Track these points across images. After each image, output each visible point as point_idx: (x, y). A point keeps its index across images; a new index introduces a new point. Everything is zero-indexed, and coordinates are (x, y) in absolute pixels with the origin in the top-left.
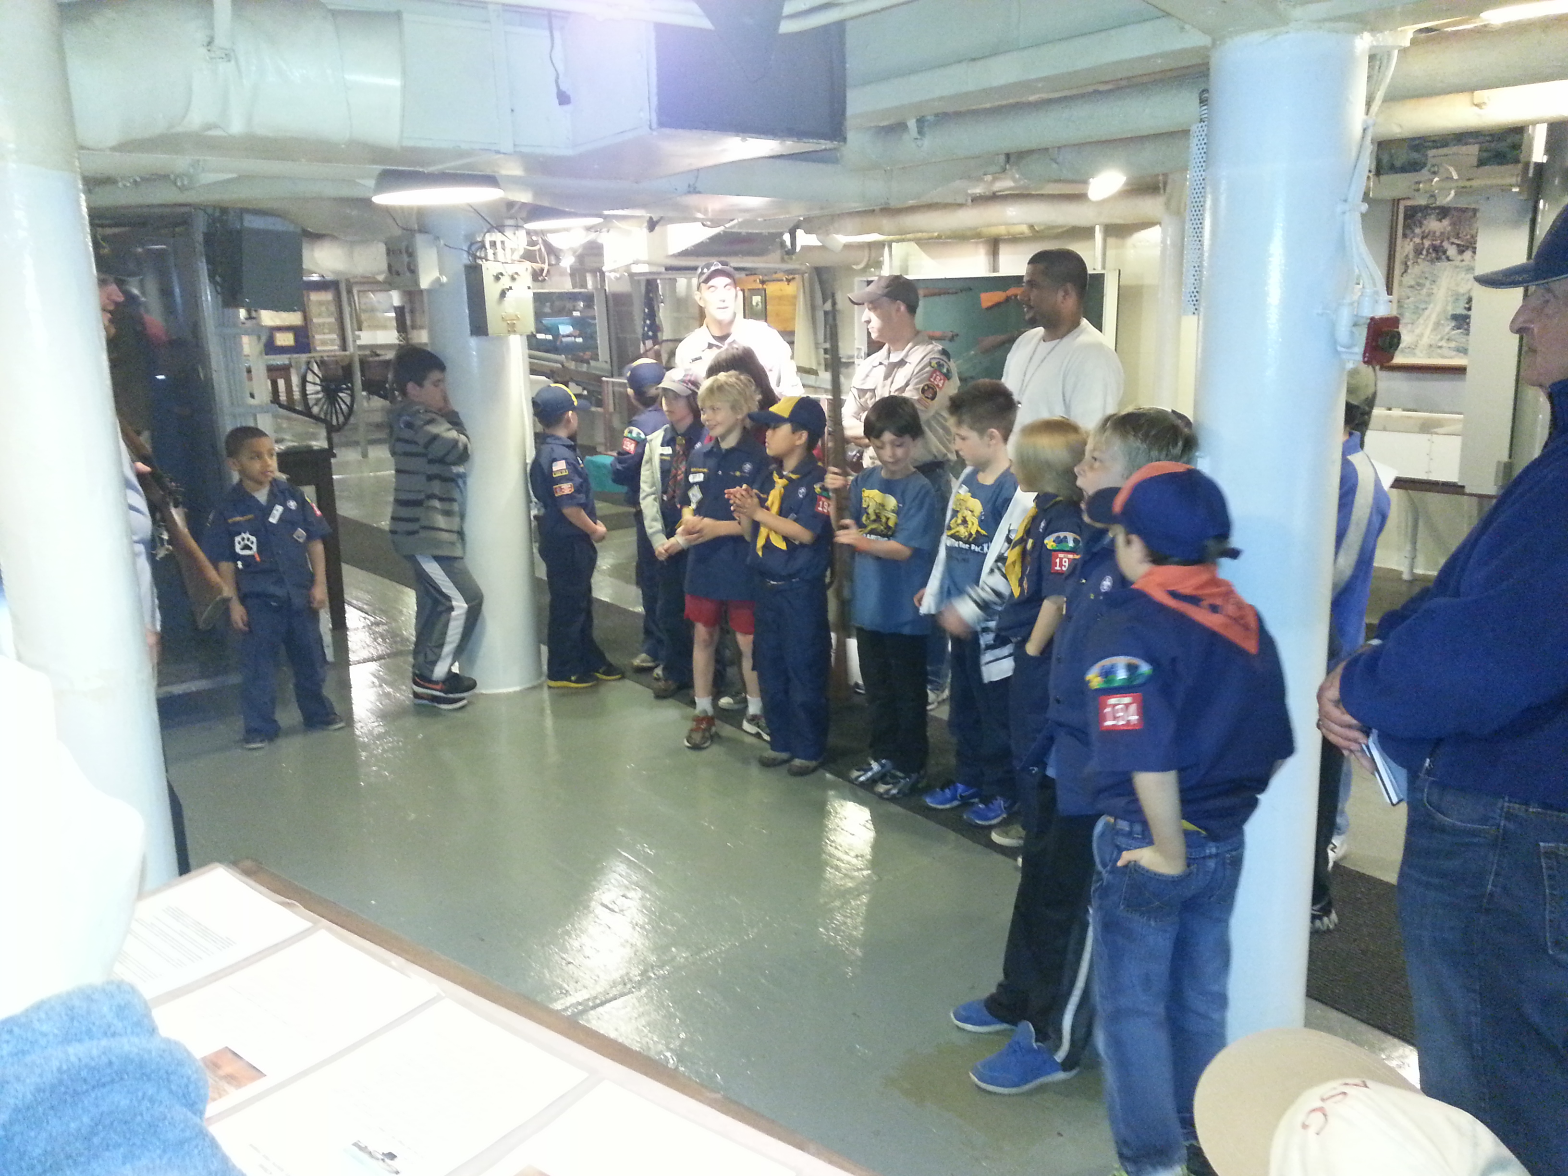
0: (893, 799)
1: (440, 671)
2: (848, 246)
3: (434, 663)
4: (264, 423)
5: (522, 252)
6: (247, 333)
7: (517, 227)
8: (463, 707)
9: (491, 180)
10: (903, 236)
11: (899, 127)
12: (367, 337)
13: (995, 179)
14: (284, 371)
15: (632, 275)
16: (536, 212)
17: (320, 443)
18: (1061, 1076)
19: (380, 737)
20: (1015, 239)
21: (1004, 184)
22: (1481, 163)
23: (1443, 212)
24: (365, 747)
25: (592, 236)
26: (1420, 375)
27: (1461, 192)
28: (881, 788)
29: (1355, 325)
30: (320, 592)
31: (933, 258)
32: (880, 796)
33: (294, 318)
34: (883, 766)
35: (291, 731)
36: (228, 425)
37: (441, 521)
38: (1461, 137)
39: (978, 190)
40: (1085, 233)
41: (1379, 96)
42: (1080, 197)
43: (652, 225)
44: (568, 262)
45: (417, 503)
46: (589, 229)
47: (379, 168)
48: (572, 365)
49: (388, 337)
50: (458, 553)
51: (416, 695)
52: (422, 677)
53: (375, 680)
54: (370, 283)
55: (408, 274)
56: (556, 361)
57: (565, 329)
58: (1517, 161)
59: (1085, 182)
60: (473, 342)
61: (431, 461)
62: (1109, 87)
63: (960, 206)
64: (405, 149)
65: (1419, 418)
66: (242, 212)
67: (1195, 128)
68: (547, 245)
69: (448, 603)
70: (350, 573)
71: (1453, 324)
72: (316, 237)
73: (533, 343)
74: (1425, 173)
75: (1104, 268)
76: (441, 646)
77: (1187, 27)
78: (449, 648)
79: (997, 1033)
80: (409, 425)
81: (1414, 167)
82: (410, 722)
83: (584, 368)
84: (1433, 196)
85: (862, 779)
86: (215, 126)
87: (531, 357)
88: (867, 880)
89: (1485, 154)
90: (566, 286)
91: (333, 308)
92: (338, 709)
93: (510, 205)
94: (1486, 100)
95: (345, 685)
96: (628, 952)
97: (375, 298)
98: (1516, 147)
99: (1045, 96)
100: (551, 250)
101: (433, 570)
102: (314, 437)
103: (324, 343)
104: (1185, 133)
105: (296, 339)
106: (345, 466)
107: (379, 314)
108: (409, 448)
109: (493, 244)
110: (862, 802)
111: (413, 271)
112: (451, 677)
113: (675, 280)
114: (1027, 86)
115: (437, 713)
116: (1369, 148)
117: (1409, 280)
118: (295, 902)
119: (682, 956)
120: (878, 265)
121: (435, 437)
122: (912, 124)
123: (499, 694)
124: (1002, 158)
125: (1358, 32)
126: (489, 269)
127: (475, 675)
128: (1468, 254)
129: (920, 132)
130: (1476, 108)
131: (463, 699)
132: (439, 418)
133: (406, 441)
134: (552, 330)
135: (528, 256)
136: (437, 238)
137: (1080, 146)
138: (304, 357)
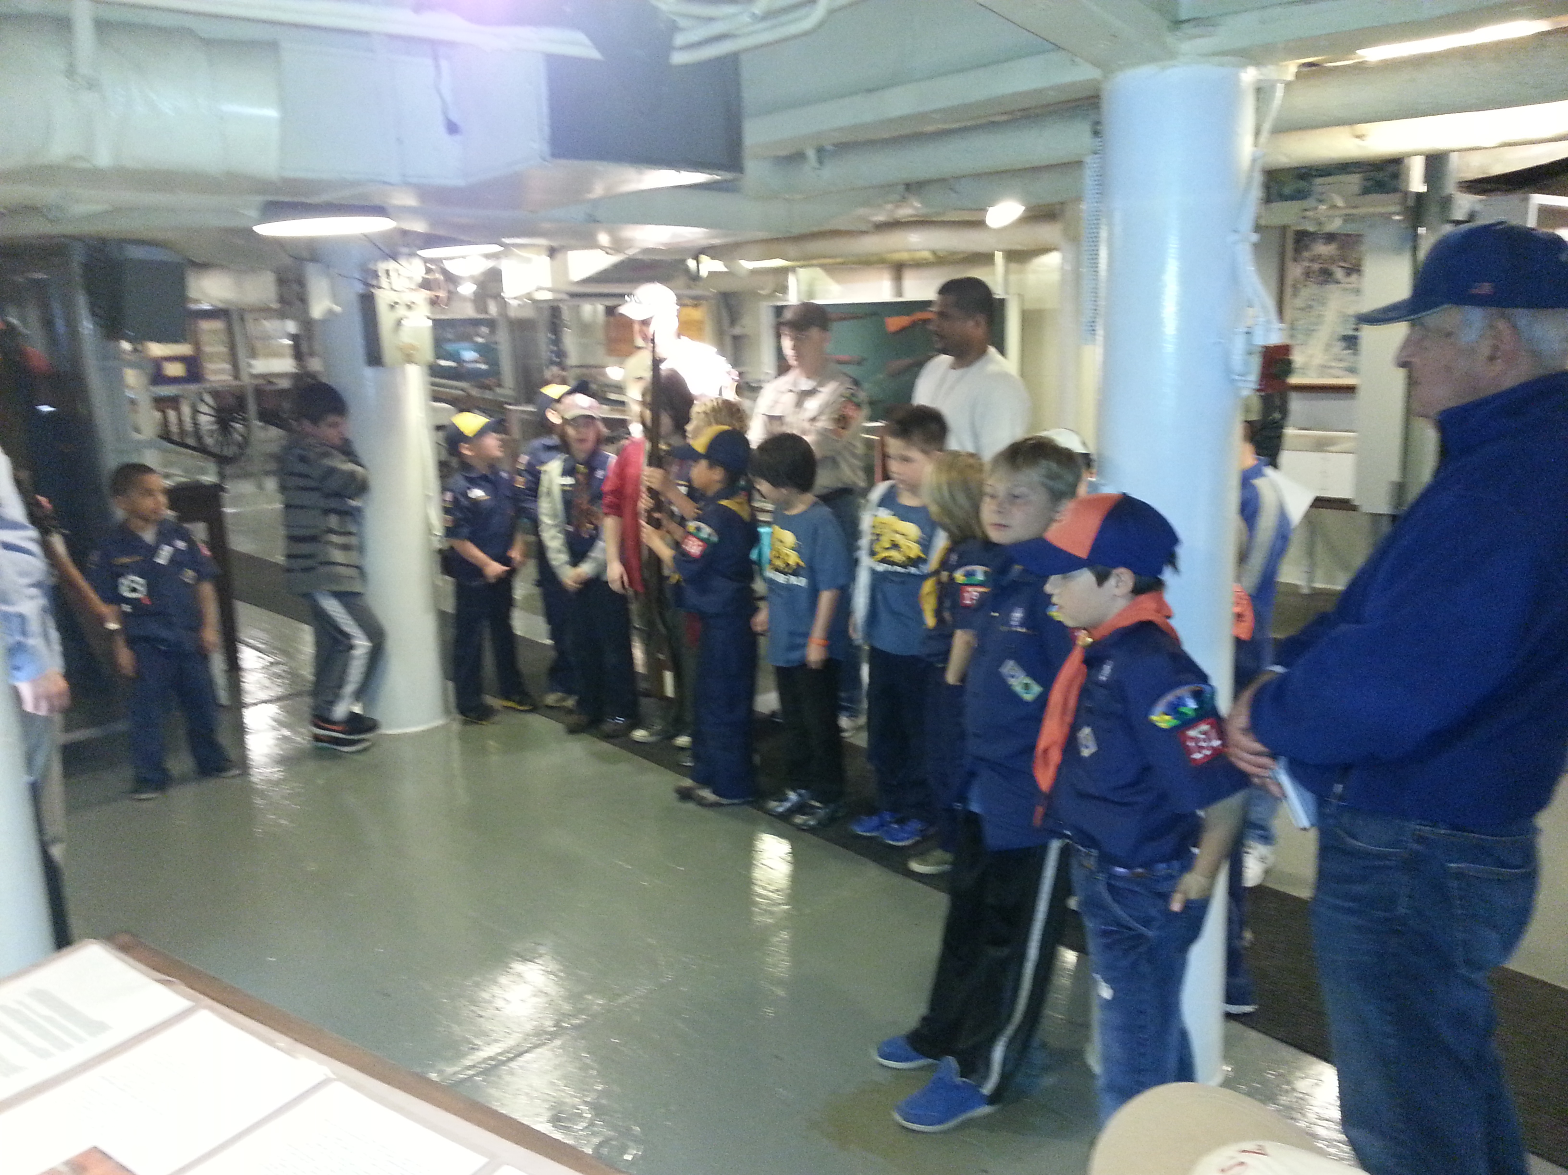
0: (812, 830)
1: (340, 711)
2: (754, 272)
3: (332, 703)
4: (150, 458)
5: (420, 280)
6: (131, 365)
7: (413, 255)
8: (365, 750)
9: (379, 210)
10: (807, 260)
11: (796, 158)
12: (262, 366)
13: (897, 207)
14: (173, 402)
15: (535, 302)
16: (430, 241)
17: (209, 478)
18: (985, 1110)
19: (277, 783)
20: (919, 265)
21: (905, 212)
22: (1366, 191)
23: (1330, 237)
24: (262, 794)
25: (490, 264)
26: (1314, 395)
27: (1348, 218)
28: (799, 819)
29: (1250, 353)
30: (211, 635)
31: (838, 282)
32: (799, 828)
33: (184, 349)
34: (800, 795)
35: (184, 780)
36: (111, 460)
37: (338, 556)
38: (1345, 167)
39: (881, 218)
40: (986, 258)
41: (1267, 126)
42: (980, 224)
43: (552, 252)
44: (467, 289)
45: (313, 539)
46: (488, 256)
47: (260, 199)
48: (475, 392)
49: (284, 365)
50: (357, 588)
51: (317, 738)
52: (321, 718)
53: (274, 724)
54: (265, 311)
55: (298, 303)
56: (456, 388)
57: (469, 355)
58: (1395, 190)
59: (984, 210)
60: (369, 372)
61: (327, 496)
62: (1005, 118)
63: (863, 233)
64: (285, 181)
65: (1314, 437)
66: (122, 242)
67: (1089, 159)
68: (445, 272)
69: (346, 642)
70: (244, 611)
71: (1344, 344)
72: (203, 266)
73: (435, 371)
74: (1310, 202)
75: (1007, 293)
76: (340, 685)
77: (1077, 59)
78: (350, 688)
79: (921, 1068)
80: (303, 459)
81: (1300, 195)
82: (311, 766)
83: (488, 395)
84: (1320, 224)
85: (781, 809)
86: (81, 158)
87: (433, 384)
88: (788, 915)
89: (1369, 184)
90: (469, 311)
91: (224, 337)
92: (233, 755)
93: (405, 233)
94: (1364, 133)
95: (240, 730)
96: (541, 1001)
97: (270, 325)
98: (1396, 176)
99: (941, 126)
100: (451, 279)
101: (333, 608)
102: (203, 471)
103: (216, 372)
104: (1077, 164)
105: (189, 371)
106: (238, 500)
107: (273, 342)
108: (302, 482)
109: (387, 272)
110: (781, 835)
111: (303, 300)
112: (353, 718)
113: (578, 306)
114: (923, 117)
115: (336, 756)
116: (1258, 179)
117: (1299, 302)
118: (174, 979)
119: (598, 1002)
120: (784, 289)
121: (332, 471)
122: (811, 154)
123: (405, 734)
124: (901, 188)
125: (1244, 66)
126: (383, 297)
127: (377, 715)
128: (1354, 278)
129: (821, 162)
130: (1357, 141)
131: (362, 740)
132: (335, 452)
133: (301, 475)
134: (454, 356)
135: (426, 285)
136: (328, 267)
137: (978, 176)
138: (193, 387)
